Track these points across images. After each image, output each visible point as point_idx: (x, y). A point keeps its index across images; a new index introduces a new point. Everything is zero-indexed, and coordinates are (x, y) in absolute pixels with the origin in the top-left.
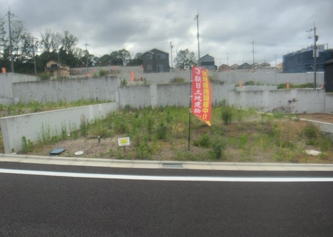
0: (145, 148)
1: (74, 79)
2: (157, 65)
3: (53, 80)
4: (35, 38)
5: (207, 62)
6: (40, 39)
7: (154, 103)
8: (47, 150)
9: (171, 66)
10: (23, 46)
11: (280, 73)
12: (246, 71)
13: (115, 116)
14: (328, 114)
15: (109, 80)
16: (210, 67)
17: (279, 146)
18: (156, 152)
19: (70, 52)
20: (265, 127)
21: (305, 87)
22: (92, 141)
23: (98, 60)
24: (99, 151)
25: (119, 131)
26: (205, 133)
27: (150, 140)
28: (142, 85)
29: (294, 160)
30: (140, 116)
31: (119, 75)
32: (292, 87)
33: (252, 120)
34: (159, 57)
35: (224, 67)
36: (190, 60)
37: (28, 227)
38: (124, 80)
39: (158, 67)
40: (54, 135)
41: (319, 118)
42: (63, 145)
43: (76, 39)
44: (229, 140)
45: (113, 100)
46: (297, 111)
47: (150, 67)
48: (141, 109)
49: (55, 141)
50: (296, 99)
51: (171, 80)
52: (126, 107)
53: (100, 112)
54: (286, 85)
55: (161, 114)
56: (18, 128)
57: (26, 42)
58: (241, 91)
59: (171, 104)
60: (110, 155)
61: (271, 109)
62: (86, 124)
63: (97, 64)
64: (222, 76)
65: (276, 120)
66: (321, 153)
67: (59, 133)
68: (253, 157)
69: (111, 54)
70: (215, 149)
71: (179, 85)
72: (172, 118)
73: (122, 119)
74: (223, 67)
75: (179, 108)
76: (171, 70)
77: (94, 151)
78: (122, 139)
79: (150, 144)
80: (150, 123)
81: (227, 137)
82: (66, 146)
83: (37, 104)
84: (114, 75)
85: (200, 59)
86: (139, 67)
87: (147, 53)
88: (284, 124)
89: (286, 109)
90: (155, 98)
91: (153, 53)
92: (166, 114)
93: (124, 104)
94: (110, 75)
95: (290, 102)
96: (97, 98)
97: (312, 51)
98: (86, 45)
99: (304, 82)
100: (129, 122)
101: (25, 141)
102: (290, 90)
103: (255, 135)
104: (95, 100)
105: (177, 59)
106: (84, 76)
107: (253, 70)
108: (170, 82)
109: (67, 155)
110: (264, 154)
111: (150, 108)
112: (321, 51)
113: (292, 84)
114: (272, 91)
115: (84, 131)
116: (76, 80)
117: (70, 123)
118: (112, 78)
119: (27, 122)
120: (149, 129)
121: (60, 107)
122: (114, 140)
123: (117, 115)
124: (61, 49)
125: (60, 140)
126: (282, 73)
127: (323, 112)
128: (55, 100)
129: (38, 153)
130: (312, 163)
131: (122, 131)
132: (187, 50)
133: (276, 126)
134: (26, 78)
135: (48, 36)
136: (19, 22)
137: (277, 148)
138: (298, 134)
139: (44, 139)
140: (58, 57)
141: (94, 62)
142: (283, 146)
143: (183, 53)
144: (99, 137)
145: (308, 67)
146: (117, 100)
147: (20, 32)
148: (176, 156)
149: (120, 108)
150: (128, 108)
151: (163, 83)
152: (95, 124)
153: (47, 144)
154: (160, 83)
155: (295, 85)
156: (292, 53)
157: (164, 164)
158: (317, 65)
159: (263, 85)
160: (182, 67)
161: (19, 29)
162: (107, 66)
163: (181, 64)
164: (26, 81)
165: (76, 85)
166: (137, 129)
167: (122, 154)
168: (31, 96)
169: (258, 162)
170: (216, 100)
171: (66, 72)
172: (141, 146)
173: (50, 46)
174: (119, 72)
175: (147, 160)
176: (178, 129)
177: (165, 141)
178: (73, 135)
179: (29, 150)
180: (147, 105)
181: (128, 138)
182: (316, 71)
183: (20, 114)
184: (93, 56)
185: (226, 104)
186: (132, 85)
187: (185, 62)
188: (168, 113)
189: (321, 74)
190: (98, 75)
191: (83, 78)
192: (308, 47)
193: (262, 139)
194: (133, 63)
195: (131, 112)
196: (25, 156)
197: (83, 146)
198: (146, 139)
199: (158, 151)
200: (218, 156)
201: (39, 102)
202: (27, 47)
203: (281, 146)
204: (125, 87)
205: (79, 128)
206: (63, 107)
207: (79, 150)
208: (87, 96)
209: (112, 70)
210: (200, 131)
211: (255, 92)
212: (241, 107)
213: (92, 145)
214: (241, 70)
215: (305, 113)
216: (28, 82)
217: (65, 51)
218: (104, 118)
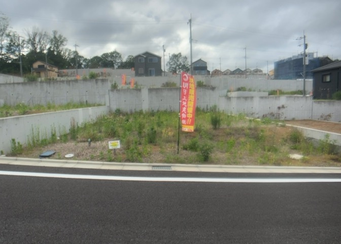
0: (135, 151)
1: (63, 82)
2: (150, 69)
3: (41, 82)
4: (21, 37)
5: (200, 67)
6: (27, 38)
7: (145, 107)
8: (37, 153)
9: (163, 70)
10: (8, 45)
11: (272, 79)
12: (238, 77)
13: (105, 120)
14: (315, 121)
15: (100, 83)
16: (203, 72)
17: (265, 150)
18: (146, 155)
19: (59, 53)
20: (253, 132)
21: (294, 94)
22: (83, 144)
23: (88, 62)
24: (90, 154)
25: (109, 135)
26: (194, 137)
27: (140, 144)
28: (133, 89)
29: (278, 163)
30: (130, 120)
31: (109, 78)
32: (282, 93)
33: (240, 125)
34: (151, 60)
35: (217, 72)
36: (183, 64)
37: (24, 222)
38: (115, 84)
39: (151, 71)
40: (44, 138)
41: (306, 124)
42: (53, 148)
43: (65, 39)
44: (217, 144)
45: (103, 103)
46: (285, 117)
47: (141, 70)
48: (131, 113)
49: (44, 143)
50: (285, 106)
51: (163, 84)
52: (116, 111)
53: (90, 116)
54: (277, 91)
55: (152, 118)
56: (7, 130)
57: (11, 41)
58: (232, 97)
59: (162, 109)
60: (100, 158)
61: (261, 115)
62: (76, 128)
63: (87, 66)
64: (214, 81)
65: (263, 126)
66: (303, 156)
67: (49, 136)
68: (239, 160)
69: (102, 56)
70: (203, 152)
71: (171, 89)
72: (162, 122)
73: (112, 122)
74: (215, 72)
75: (170, 113)
76: (163, 74)
77: (85, 154)
78: (113, 142)
79: (140, 147)
80: (141, 127)
81: (216, 141)
82: (56, 148)
83: (24, 106)
84: (104, 78)
85: (192, 64)
86: (130, 70)
87: (139, 56)
88: (270, 130)
89: (275, 115)
90: (146, 102)
91: (145, 57)
92: (157, 118)
93: (114, 108)
94: (101, 78)
95: (279, 108)
96: (87, 101)
97: (302, 58)
98: (76, 46)
99: (294, 89)
100: (120, 127)
101: (15, 143)
102: (279, 97)
103: (243, 139)
104: (85, 103)
105: (170, 63)
106: (73, 78)
107: (245, 76)
108: (162, 86)
109: (57, 157)
110: (250, 157)
111: (141, 113)
112: (311, 58)
113: (283, 91)
114: (262, 98)
115: (73, 134)
116: (65, 82)
117: (59, 126)
118: (103, 81)
119: (16, 125)
120: (140, 133)
121: (48, 110)
122: (104, 143)
123: (108, 118)
124: (49, 49)
125: (49, 143)
126: (274, 79)
127: (310, 119)
128: (43, 103)
129: (27, 155)
130: (294, 165)
131: (113, 135)
132: (180, 54)
133: (262, 131)
134: (12, 79)
135: (35, 35)
136: (4, 19)
137: (262, 152)
138: (283, 139)
139: (33, 142)
140: (46, 57)
141: (84, 63)
142: (269, 151)
143: (176, 57)
144: (89, 140)
145: (299, 74)
146: (108, 104)
147: (5, 29)
148: (166, 159)
149: (110, 112)
150: (119, 112)
151: (155, 87)
152: (85, 127)
153: (36, 147)
154: (151, 87)
155: (285, 92)
156: (284, 60)
157: (153, 166)
158: (307, 73)
159: (254, 91)
160: (174, 71)
161: (4, 26)
162: (97, 68)
163: (173, 68)
164: (12, 82)
165: (65, 87)
166: (127, 133)
167: (113, 157)
168: (17, 98)
169: (243, 165)
170: (207, 106)
171: (54, 73)
172: (132, 148)
173: (37, 45)
174: (109, 75)
175: (137, 162)
176: (168, 133)
177: (155, 145)
178: (63, 138)
179: (18, 152)
180: (138, 110)
181: (119, 141)
182: (306, 78)
183: (7, 116)
184: (83, 57)
185: (217, 110)
186: (124, 88)
187: (177, 66)
188: (159, 117)
189: (310, 81)
190: (88, 77)
191: (72, 81)
192: (299, 55)
193: (248, 144)
194: (124, 66)
195: (121, 116)
196: (15, 158)
197: (73, 149)
198: (136, 143)
199: (148, 154)
200: (206, 160)
201: (26, 104)
202: (12, 46)
203: (266, 150)
204: (115, 91)
205: (68, 131)
206: (51, 110)
207: (69, 152)
208: (76, 99)
209: (102, 73)
210: (190, 136)
211: (246, 98)
212: (231, 113)
213: (82, 148)
214: (233, 76)
215: (293, 120)
216: (14, 84)
217: (53, 51)
218: (94, 122)
